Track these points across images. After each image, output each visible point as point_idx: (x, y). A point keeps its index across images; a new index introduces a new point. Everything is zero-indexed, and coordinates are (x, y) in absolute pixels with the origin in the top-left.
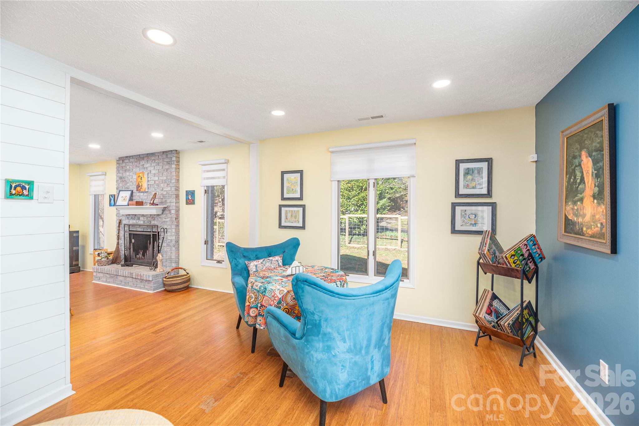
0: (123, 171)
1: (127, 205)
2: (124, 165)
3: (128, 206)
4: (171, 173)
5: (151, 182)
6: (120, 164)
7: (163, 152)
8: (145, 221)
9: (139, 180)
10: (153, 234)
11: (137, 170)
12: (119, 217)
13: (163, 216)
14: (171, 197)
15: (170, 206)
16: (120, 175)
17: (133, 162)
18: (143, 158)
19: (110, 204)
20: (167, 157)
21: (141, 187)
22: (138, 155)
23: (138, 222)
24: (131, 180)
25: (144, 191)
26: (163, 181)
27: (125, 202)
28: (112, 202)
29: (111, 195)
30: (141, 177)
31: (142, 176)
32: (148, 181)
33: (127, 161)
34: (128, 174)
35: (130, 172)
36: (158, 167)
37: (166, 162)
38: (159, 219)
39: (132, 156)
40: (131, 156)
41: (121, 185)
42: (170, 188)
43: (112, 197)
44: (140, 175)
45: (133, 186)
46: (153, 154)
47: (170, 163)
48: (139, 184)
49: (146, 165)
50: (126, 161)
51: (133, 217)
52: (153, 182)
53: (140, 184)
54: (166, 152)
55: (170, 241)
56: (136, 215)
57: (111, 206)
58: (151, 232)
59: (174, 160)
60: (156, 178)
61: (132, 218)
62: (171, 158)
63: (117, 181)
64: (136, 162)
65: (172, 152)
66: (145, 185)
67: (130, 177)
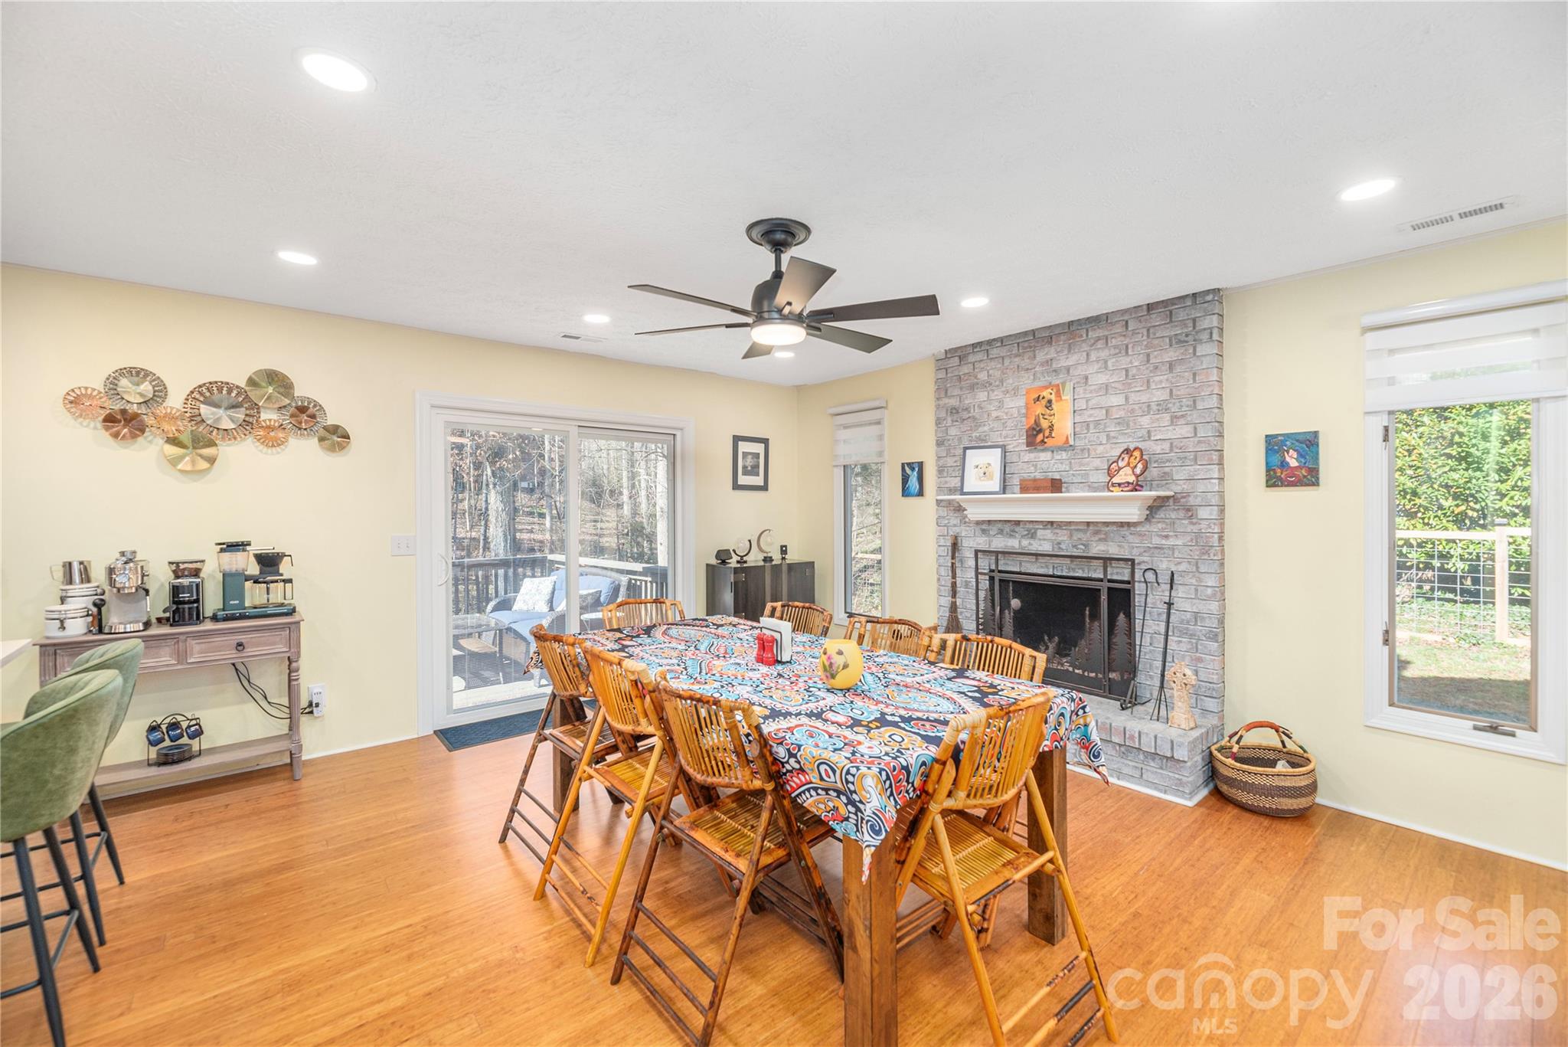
0: (961, 389)
1: (998, 490)
2: (965, 369)
3: (1004, 493)
4: (1194, 375)
5: (1091, 416)
6: (949, 371)
7: (1150, 307)
8: (1059, 543)
9: (1040, 409)
10: (1109, 588)
11: (1026, 382)
12: (948, 527)
13: (1155, 527)
14: (1195, 459)
15: (1188, 494)
16: (953, 402)
17: (1003, 358)
18: (1049, 340)
19: (903, 489)
20: (1171, 321)
21: (1047, 434)
22: (1025, 333)
23: (1030, 544)
24: (994, 414)
25: (1060, 444)
26: (1149, 406)
27: (991, 482)
28: (913, 482)
29: (910, 465)
30: (1050, 401)
31: (1053, 397)
32: (1074, 412)
33: (980, 356)
34: (982, 396)
35: (993, 391)
36: (1124, 362)
37: (1167, 340)
38: (1130, 538)
39: (1001, 340)
40: (994, 340)
41: (953, 431)
42: (1190, 428)
43: (913, 469)
44: (1045, 393)
45: (1004, 433)
46: (1095, 321)
47: (1190, 338)
48: (1037, 423)
49: (1063, 362)
50: (971, 358)
51: (1007, 528)
52: (1100, 414)
53: (1045, 424)
54: (1164, 303)
55: (1189, 615)
56: (1018, 523)
57: (907, 496)
58: (1101, 580)
59: (1211, 329)
60: (1116, 400)
61: (1001, 532)
62: (1194, 321)
63: (938, 422)
64: (1017, 356)
65: (1199, 300)
66: (1064, 423)
67: (990, 404)
